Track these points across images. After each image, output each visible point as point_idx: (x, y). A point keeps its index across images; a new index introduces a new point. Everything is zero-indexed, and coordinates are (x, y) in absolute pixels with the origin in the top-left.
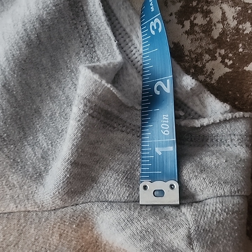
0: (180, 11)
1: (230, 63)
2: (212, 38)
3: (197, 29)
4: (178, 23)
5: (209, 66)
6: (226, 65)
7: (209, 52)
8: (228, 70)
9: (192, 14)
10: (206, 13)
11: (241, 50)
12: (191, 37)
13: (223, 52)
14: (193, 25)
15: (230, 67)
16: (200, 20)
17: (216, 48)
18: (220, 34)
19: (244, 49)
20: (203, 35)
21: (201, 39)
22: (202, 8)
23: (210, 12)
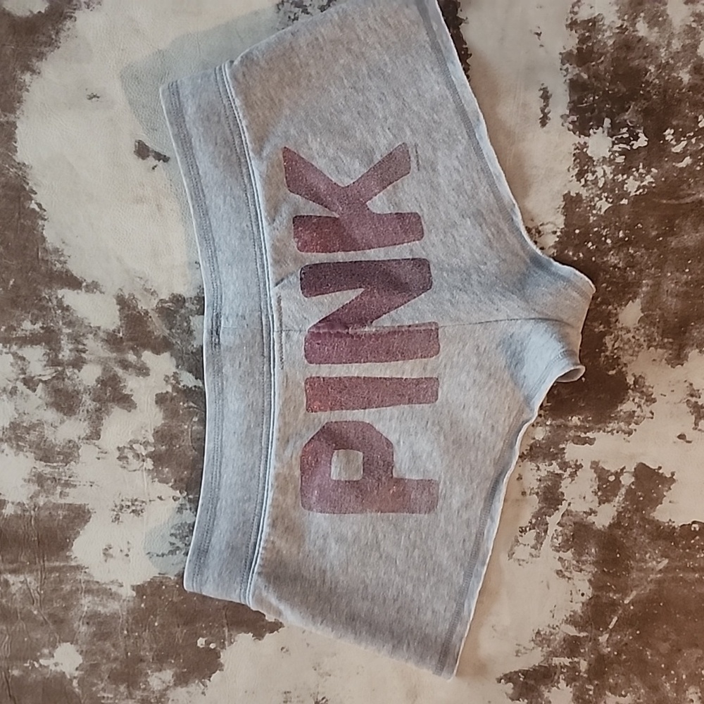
0: (577, 174)
1: (610, 200)
2: (599, 187)
3: (589, 183)
4: (577, 181)
5: (598, 205)
6: (609, 202)
7: (597, 196)
8: (610, 205)
9: (585, 174)
10: (594, 173)
11: (617, 192)
12: (586, 188)
13: (606, 194)
14: (586, 181)
15: (611, 203)
16: (590, 177)
17: (601, 193)
18: (604, 184)
19: (619, 191)
20: (593, 186)
21: (592, 188)
22: (591, 169)
23: (596, 172)
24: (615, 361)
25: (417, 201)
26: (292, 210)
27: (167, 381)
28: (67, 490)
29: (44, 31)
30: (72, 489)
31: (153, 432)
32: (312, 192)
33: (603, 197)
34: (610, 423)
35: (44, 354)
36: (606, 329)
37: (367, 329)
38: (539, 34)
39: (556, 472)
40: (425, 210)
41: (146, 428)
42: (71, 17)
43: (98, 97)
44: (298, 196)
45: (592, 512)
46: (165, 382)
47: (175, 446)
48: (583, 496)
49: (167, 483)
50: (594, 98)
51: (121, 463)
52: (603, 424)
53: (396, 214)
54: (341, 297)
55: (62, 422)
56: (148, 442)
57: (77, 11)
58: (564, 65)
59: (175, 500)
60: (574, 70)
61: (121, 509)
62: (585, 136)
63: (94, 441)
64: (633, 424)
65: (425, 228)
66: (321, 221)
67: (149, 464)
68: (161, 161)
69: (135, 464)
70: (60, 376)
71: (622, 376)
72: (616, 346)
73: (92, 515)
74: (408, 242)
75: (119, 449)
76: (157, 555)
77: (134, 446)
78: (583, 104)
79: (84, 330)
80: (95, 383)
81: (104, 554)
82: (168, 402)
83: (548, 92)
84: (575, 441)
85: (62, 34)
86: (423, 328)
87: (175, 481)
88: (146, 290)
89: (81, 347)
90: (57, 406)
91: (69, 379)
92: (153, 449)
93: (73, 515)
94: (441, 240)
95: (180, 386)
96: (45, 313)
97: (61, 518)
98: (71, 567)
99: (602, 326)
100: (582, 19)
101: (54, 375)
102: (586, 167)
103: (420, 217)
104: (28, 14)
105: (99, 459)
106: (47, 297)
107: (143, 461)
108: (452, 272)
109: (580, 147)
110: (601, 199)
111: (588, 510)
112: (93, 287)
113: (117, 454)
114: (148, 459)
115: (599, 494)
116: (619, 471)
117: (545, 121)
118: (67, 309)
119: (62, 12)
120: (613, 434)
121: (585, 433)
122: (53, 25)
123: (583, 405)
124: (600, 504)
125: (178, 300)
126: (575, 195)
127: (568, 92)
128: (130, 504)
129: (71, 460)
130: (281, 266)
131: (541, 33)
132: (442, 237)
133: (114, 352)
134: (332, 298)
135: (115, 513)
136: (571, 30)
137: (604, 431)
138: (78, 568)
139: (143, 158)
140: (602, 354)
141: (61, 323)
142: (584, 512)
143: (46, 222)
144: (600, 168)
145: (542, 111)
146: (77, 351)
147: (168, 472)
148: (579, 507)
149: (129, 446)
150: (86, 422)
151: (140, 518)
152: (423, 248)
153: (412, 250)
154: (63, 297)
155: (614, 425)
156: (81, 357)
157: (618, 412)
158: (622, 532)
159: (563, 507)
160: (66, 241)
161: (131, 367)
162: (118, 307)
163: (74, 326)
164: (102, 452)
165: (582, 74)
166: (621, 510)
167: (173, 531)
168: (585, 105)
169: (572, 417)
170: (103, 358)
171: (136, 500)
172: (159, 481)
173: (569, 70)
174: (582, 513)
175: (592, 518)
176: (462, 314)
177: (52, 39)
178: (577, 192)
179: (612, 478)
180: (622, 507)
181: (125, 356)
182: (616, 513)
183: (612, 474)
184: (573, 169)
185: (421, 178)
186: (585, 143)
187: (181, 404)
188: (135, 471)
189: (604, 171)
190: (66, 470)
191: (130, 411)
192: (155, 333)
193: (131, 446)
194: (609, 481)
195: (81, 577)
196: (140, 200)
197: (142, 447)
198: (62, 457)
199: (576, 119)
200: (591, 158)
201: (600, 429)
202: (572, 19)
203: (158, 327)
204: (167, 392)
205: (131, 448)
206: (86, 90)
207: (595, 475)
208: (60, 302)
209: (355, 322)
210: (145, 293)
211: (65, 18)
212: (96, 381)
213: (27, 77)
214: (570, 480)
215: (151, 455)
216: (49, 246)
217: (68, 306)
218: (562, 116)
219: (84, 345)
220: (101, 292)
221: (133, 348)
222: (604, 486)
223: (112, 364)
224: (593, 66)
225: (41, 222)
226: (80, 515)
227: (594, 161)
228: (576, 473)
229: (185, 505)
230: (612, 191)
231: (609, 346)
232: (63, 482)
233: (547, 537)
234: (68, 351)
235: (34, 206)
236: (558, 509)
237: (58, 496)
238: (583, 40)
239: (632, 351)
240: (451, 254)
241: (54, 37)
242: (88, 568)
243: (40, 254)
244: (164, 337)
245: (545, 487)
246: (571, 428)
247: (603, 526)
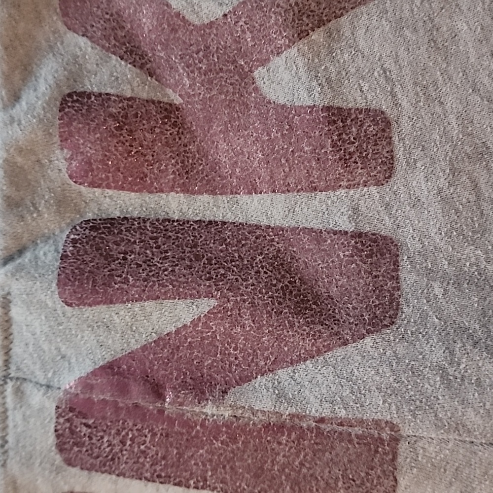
25: (387, 79)
26: (62, 74)
32: (121, 33)
37: (209, 409)
40: (404, 103)
44: (85, 39)
53: (328, 109)
54: (154, 317)
65: (399, 153)
66: (131, 112)
74: (348, 187)
86: (358, 430)
94: (440, 191)
103: (388, 123)
108: (458, 285)
130: (22, 217)
132: (442, 182)
134: (134, 316)
152: (387, 206)
153: (356, 210)
176: (470, 413)
185: (407, 13)
209: (184, 385)
240: (461, 233)
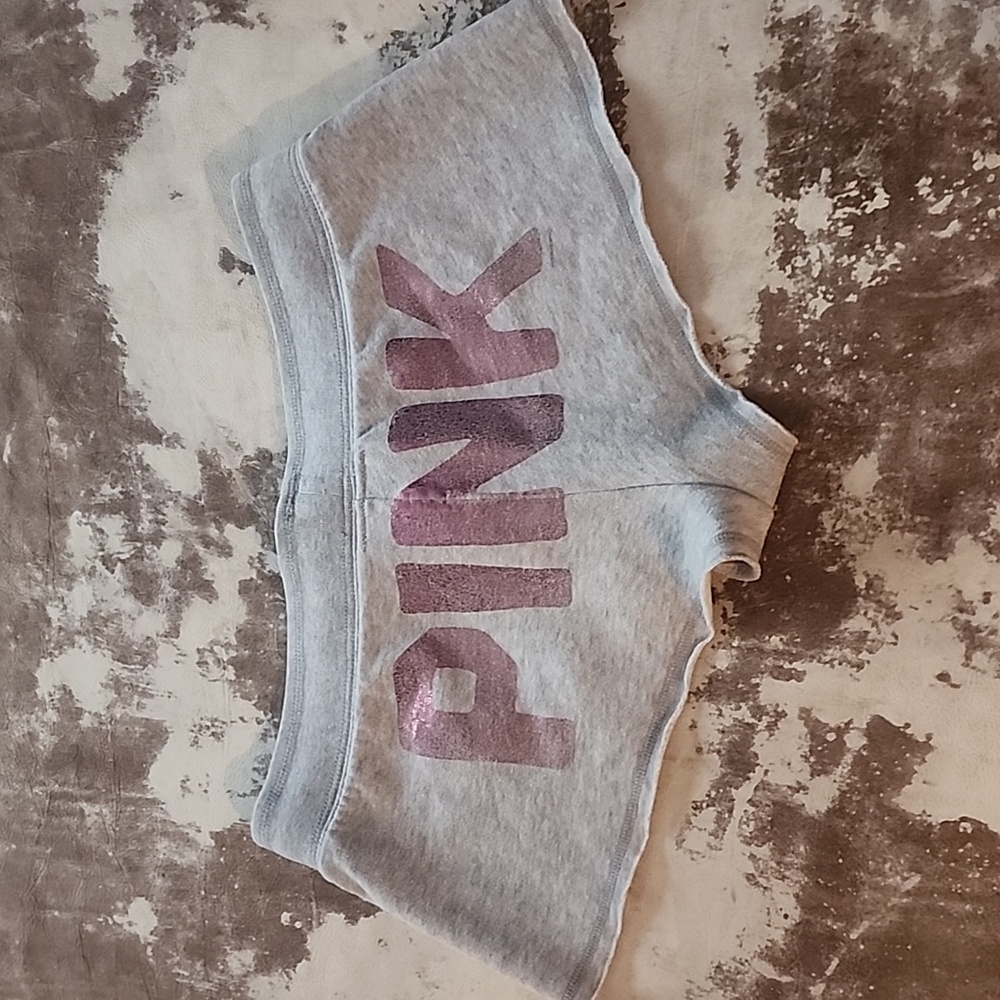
0: (780, 258)
1: (830, 297)
2: (813, 278)
3: (798, 271)
4: (780, 269)
5: (811, 306)
6: (828, 301)
7: (811, 290)
8: (830, 305)
9: (792, 258)
10: (805, 255)
11: (840, 283)
12: (793, 280)
13: (824, 288)
14: (794, 268)
15: (832, 301)
16: (799, 262)
17: (816, 287)
18: (820, 272)
19: (843, 281)
20: (804, 276)
21: (803, 280)
22: (801, 250)
23: (808, 253)
24: (836, 551)
25: (551, 312)
26: (388, 331)
27: (251, 564)
28: (144, 701)
29: (127, 117)
30: (150, 700)
31: (235, 630)
32: (416, 305)
33: (819, 292)
34: (828, 648)
35: (123, 526)
36: (823, 500)
37: (469, 497)
38: (725, 49)
39: (746, 721)
40: (560, 323)
41: (228, 626)
42: (153, 95)
43: (181, 195)
44: (398, 311)
45: (801, 788)
46: (249, 566)
47: (259, 651)
48: (788, 761)
49: (250, 700)
50: (806, 137)
51: (200, 670)
52: (817, 650)
53: (522, 331)
54: (439, 451)
55: (140, 613)
56: (230, 645)
57: (159, 88)
58: (761, 91)
59: (258, 723)
60: (775, 98)
61: (200, 730)
62: (793, 198)
63: (173, 639)
64: (865, 652)
65: (560, 350)
66: (424, 345)
67: (231, 673)
68: (248, 273)
69: (215, 671)
70: (139, 555)
71: (847, 573)
72: (838, 527)
73: (170, 735)
74: (538, 371)
75: (198, 650)
76: (239, 795)
77: (215, 648)
78: (790, 149)
79: (163, 496)
80: (175, 564)
81: (182, 786)
82: (252, 592)
83: (737, 135)
84: (776, 674)
85: (145, 119)
86: (543, 496)
87: (259, 698)
88: (230, 444)
89: (160, 517)
90: (135, 592)
91: (148, 558)
92: (235, 654)
93: (150, 733)
94: (582, 366)
95: (265, 572)
96: (124, 474)
97: (138, 735)
98: (147, 799)
99: (816, 496)
100: (788, 18)
101: (133, 552)
102: (794, 248)
103: (553, 334)
104: (111, 97)
105: (177, 662)
106: (126, 452)
107: (224, 668)
108: (591, 413)
109: (784, 217)
110: (816, 296)
111: (795, 785)
112: (174, 441)
113: (197, 658)
114: (230, 667)
115: (812, 759)
116: (842, 725)
117: (732, 180)
118: (146, 468)
119: (145, 92)
120: (833, 666)
121: (791, 663)
122: (135, 109)
123: (787, 619)
124: (812, 775)
125: (265, 457)
126: (776, 292)
127: (766, 133)
128: (209, 724)
129: (149, 663)
130: (369, 410)
131: (727, 46)
132: (583, 363)
133: (195, 524)
134: (428, 454)
135: (194, 735)
136: (773, 36)
137: (819, 661)
138: (154, 802)
139: (228, 272)
140: (817, 539)
141: (140, 486)
142: (789, 787)
143: (126, 358)
144: (815, 246)
145: (729, 164)
146: (157, 523)
147: (251, 685)
148: (782, 778)
149: (209, 648)
150: (165, 615)
151: (221, 743)
152: (558, 379)
153: (542, 383)
154: (143, 453)
155: (833, 652)
156: (161, 530)
157: (840, 632)
158: (848, 824)
159: (756, 776)
160: (147, 383)
161: (212, 545)
162: (200, 466)
163: (154, 491)
164: (180, 654)
165: (789, 103)
166: (845, 788)
167: (256, 765)
168: (792, 150)
169: (770, 637)
170: (184, 532)
171: (216, 720)
172: (242, 697)
173: (769, 99)
174: (785, 788)
175: (799, 798)
176: (595, 475)
177: (135, 126)
178: (780, 287)
179: (831, 737)
180: (848, 785)
181: (207, 529)
182: (837, 793)
183: (831, 730)
184: (774, 251)
185: (556, 277)
186: (792, 210)
187: (267, 595)
188: (215, 681)
189: (821, 252)
190: (144, 676)
191: (211, 603)
192: (239, 501)
193: (212, 648)
194: (827, 741)
195: (157, 815)
196: (224, 326)
197: (223, 649)
198: (139, 658)
199: (778, 174)
200: (801, 232)
201: (813, 657)
202: (773, 18)
203: (242, 493)
204: (252, 579)
205: (212, 651)
206: (169, 186)
207: (806, 730)
208: (140, 459)
209: (456, 487)
210: (229, 448)
211: (148, 98)
212: (176, 562)
213: (109, 176)
214: (767, 734)
215: (233, 662)
216: (129, 389)
217: (148, 465)
218: (757, 171)
219: (164, 515)
220: (183, 447)
221: (215, 520)
222: (820, 748)
223: (192, 540)
224: (806, 88)
225: (121, 359)
226: (156, 734)
227: (805, 237)
228: (776, 725)
229: (270, 730)
230: (833, 281)
231: (828, 526)
232: (140, 690)
233: (732, 820)
234: (147, 523)
235: (115, 339)
236: (749, 779)
237: (135, 707)
238: (789, 50)
239: (863, 534)
240: (593, 388)
241: (136, 123)
242: (163, 803)
243: (120, 399)
244: (249, 505)
245: (730, 742)
246: (768, 654)
247: (818, 812)
